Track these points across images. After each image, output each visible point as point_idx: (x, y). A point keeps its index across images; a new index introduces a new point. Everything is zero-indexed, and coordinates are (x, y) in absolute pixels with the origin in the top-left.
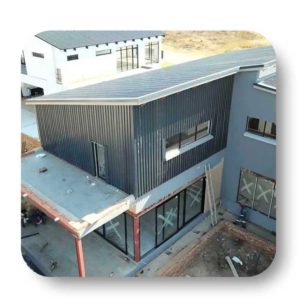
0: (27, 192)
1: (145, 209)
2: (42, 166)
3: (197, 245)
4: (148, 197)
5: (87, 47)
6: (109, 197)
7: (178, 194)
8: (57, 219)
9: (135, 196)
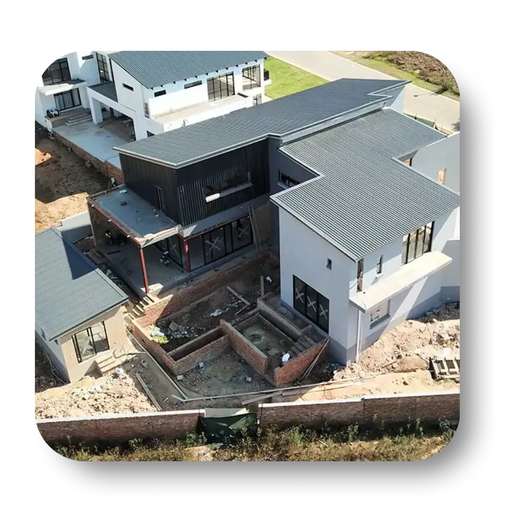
0: (112, 218)
1: (193, 235)
2: (123, 200)
3: (238, 265)
4: (195, 226)
5: (174, 83)
6: (165, 225)
7: (223, 227)
8: (128, 236)
9: (182, 225)
